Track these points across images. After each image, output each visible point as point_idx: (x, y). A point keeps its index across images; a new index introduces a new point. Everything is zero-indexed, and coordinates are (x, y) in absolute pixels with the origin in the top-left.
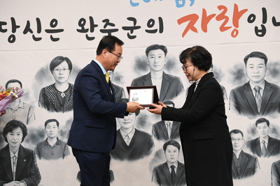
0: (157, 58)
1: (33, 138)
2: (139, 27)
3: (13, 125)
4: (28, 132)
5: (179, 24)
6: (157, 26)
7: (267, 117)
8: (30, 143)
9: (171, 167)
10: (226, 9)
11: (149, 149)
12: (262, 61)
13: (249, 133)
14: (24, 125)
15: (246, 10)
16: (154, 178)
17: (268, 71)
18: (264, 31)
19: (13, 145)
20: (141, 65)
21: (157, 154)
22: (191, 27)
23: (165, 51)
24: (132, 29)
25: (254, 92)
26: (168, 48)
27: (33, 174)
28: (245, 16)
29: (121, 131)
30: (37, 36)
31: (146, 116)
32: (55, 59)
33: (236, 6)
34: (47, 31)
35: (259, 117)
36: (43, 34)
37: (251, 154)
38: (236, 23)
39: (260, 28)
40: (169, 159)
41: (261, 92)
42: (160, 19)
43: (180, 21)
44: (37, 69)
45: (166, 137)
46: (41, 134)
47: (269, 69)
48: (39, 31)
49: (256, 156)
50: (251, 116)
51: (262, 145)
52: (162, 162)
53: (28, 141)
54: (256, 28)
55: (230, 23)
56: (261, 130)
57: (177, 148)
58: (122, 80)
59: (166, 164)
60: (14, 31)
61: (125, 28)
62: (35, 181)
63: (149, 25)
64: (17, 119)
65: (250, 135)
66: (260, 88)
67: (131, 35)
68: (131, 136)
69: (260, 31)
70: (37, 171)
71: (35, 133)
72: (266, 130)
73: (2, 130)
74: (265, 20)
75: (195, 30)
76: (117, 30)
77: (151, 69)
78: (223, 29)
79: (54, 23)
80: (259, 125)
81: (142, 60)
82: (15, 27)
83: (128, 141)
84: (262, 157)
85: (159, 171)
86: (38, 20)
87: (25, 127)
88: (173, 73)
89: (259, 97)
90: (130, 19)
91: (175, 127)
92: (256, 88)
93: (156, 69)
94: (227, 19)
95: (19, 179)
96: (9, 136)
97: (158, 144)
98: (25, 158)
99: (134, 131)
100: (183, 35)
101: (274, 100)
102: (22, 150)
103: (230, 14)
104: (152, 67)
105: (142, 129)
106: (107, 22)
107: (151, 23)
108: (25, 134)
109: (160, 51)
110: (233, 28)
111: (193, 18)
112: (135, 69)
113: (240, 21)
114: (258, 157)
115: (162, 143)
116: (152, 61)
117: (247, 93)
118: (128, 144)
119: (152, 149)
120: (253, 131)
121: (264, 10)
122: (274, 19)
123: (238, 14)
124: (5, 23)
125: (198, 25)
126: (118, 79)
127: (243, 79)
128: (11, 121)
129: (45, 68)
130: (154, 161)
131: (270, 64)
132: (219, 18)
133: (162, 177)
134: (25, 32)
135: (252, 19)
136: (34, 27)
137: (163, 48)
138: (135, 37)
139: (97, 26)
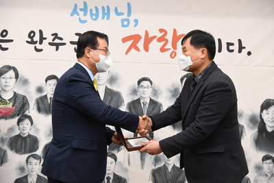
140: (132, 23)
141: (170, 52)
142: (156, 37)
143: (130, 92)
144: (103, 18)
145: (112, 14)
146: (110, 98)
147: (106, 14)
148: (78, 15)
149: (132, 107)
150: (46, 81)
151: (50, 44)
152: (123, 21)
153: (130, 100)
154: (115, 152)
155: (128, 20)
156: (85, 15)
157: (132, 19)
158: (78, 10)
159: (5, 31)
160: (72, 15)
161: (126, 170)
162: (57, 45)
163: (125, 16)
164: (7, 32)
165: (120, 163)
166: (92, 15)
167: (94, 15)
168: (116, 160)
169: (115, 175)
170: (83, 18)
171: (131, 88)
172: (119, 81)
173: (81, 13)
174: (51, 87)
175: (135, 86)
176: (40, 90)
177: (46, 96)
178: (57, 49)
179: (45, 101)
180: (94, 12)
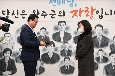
0: (62, 26)
1: (14, 55)
2: (56, 14)
3: (6, 50)
4: (13, 53)
5: (71, 13)
6: (62, 14)
7: (103, 49)
8: (13, 57)
9: (67, 67)
10: (88, 8)
11: (58, 60)
12: (101, 28)
13: (96, 54)
14: (11, 50)
15: (96, 9)
16: (60, 71)
17: (103, 32)
18: (102, 17)
19: (6, 57)
20: (56, 28)
21: (62, 62)
22: (75, 15)
23: (65, 23)
24: (53, 15)
25: (98, 39)
26: (66, 22)
27: (14, 69)
28: (95, 11)
29: (48, 53)
30: (17, 16)
31: (57, 47)
32: (24, 25)
33: (92, 7)
34: (21, 15)
35: (100, 49)
36: (19, 16)
37: (97, 62)
38: (92, 14)
39: (101, 16)
40: (66, 64)
41: (101, 39)
42: (64, 11)
43: (71, 12)
44: (16, 29)
45: (65, 56)
46: (17, 54)
47: (104, 31)
48: (18, 14)
49: (98, 63)
50: (97, 48)
51: (100, 59)
52: (63, 65)
53: (12, 56)
54: (99, 16)
55: (90, 14)
56: (101, 53)
57: (69, 60)
58: (49, 34)
59: (65, 66)
60: (8, 14)
61: (50, 14)
62: (15, 71)
63: (59, 14)
64: (8, 48)
65: (96, 55)
66: (100, 38)
67: (52, 17)
68: (52, 55)
69: (101, 17)
70: (15, 67)
71: (15, 53)
72: (102, 53)
73: (2, 52)
74: (102, 13)
75: (77, 16)
76: (47, 15)
77: (60, 30)
78: (87, 15)
79: (23, 12)
80: (99, 52)
81: (56, 26)
82: (8, 13)
83: (50, 57)
84: (101, 63)
85: (62, 68)
86: (17, 10)
87: (11, 51)
88: (68, 32)
89: (100, 41)
90: (52, 11)
91: (68, 52)
92: (99, 38)
93: (62, 30)
94: (89, 12)
95: (8, 70)
96: (5, 54)
97: (62, 58)
98: (11, 62)
99: (53, 53)
100: (72, 18)
101: (105, 42)
102: (10, 59)
103: (90, 10)
104: (60, 29)
105: (56, 53)
106: (43, 12)
107: (60, 13)
108: (11, 53)
109: (63, 23)
110: (91, 15)
111: (76, 11)
112: (54, 30)
113: (93, 13)
114: (99, 64)
115: (63, 58)
116: (60, 27)
117: (96, 40)
118: (51, 58)
119: (59, 60)
120: (97, 54)
121: (102, 9)
122: (106, 13)
123: (92, 10)
124: (5, 11)
125: (78, 14)
126: (47, 33)
127: (94, 34)
128: (6, 48)
129: (20, 28)
130: (60, 64)
131: (104, 29)
132: (86, 12)
133: (63, 70)
134: (12, 15)
135: (98, 12)
136: (16, 13)
137: (64, 22)
138: (54, 18)
139: (40, 13)
140: (74, 5)
141: (90, 16)
142: (84, 10)
143: (74, 33)
144: (62, 4)
145: (66, 2)
146: (66, 36)
147: (63, 2)
148: (52, 3)
149: (75, 39)
150: (41, 30)
151: (42, 15)
152: (70, 4)
153: (74, 36)
154: (69, 57)
155: (72, 4)
156: (55, 3)
157: (74, 3)
158: (52, 1)
159: (23, 11)
160: (50, 3)
161: (74, 64)
162: (44, 16)
163: (71, 3)
164: (24, 11)
165: (71, 61)
166: (58, 3)
167: (59, 3)
168: (70, 60)
169: (70, 66)
170: (54, 4)
171: (75, 32)
172: (70, 29)
173: (53, 2)
174: (43, 32)
175: (76, 31)
176: (38, 33)
177: (41, 36)
178: (44, 17)
179: (41, 38)
180: (59, 1)
